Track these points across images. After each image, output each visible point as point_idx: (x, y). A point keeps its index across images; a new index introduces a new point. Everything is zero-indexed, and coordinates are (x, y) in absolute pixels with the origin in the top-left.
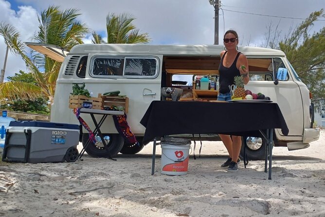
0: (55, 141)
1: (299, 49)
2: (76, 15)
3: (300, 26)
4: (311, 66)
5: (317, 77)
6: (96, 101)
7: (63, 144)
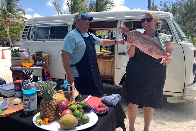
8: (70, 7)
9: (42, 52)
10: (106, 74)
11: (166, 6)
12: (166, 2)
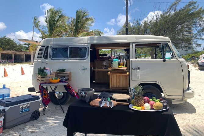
0: (23, 111)
1: (171, 17)
2: (60, 11)
3: (171, 5)
4: (178, 25)
5: (180, 31)
6: (52, 77)
7: (28, 111)
8: (48, 23)
9: (65, 70)
10: (121, 86)
11: (138, 24)
12: (138, 21)
